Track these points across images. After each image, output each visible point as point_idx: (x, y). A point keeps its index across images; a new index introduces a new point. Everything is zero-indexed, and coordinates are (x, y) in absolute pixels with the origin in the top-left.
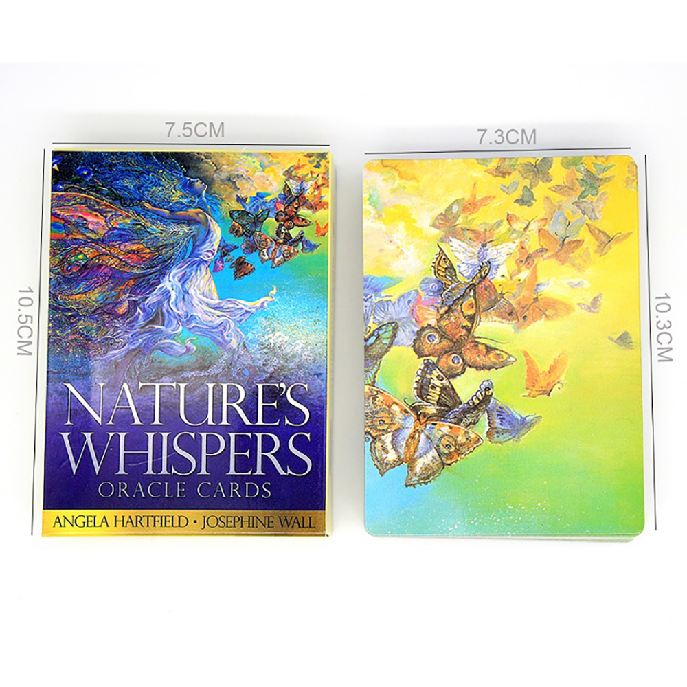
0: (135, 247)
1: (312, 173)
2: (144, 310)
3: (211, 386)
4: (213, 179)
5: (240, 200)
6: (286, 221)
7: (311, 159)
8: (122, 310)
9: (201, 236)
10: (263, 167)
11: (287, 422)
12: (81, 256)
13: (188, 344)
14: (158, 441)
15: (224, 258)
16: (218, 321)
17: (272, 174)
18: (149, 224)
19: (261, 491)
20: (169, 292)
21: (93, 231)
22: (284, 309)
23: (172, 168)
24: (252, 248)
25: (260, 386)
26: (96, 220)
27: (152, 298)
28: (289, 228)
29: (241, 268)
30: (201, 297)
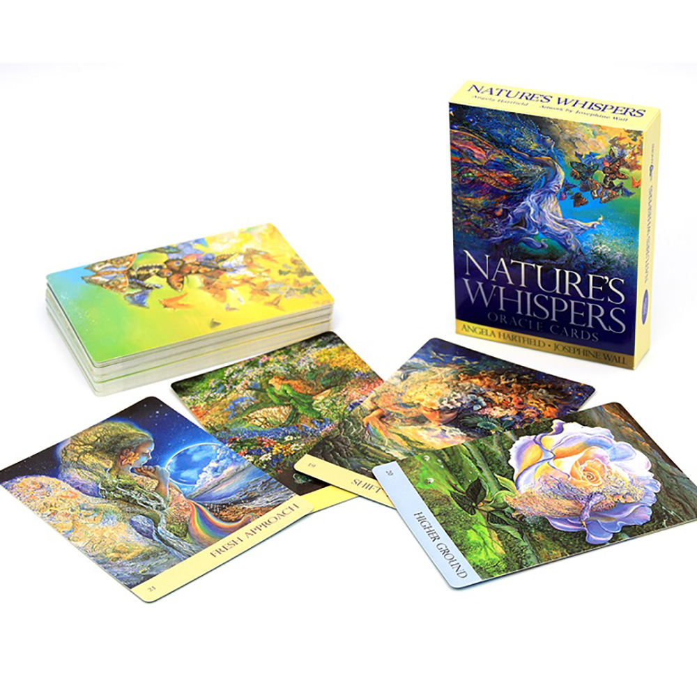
0: (506, 175)
1: (630, 144)
2: (513, 216)
3: (558, 271)
4: (559, 138)
5: (577, 155)
6: (610, 174)
7: (630, 134)
8: (499, 213)
9: (551, 175)
10: (595, 135)
11: (609, 300)
12: (470, 174)
13: (543, 243)
14: (524, 296)
15: (567, 192)
16: (563, 232)
17: (601, 141)
18: (515, 162)
19: (592, 337)
20: (529, 208)
21: (478, 160)
22: (609, 232)
23: (531, 127)
24: (586, 188)
25: (591, 276)
26: (479, 152)
27: (518, 210)
28: (613, 179)
29: (578, 200)
30: (551, 215)
